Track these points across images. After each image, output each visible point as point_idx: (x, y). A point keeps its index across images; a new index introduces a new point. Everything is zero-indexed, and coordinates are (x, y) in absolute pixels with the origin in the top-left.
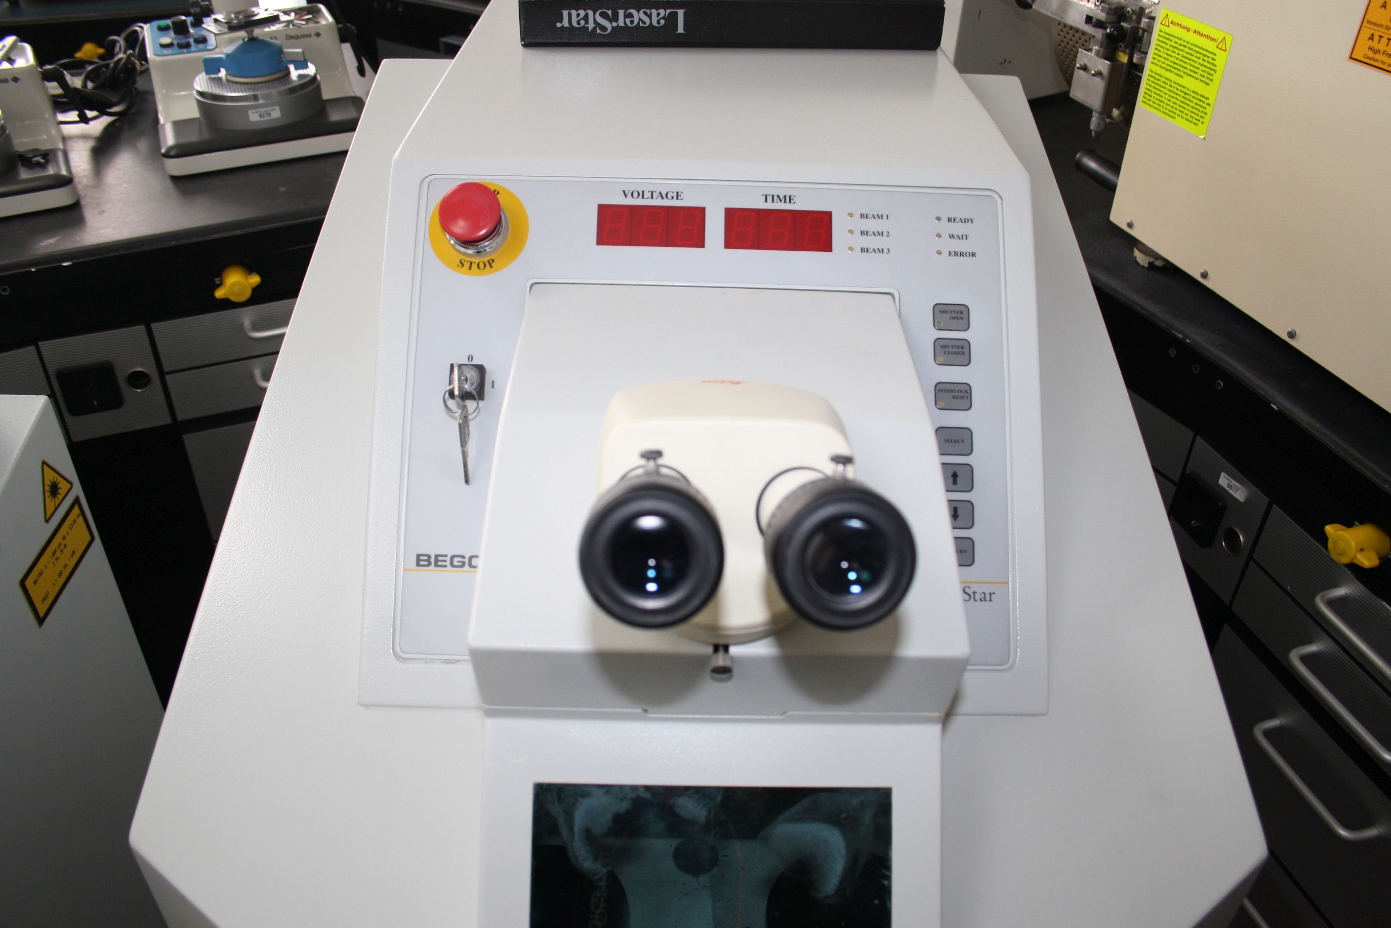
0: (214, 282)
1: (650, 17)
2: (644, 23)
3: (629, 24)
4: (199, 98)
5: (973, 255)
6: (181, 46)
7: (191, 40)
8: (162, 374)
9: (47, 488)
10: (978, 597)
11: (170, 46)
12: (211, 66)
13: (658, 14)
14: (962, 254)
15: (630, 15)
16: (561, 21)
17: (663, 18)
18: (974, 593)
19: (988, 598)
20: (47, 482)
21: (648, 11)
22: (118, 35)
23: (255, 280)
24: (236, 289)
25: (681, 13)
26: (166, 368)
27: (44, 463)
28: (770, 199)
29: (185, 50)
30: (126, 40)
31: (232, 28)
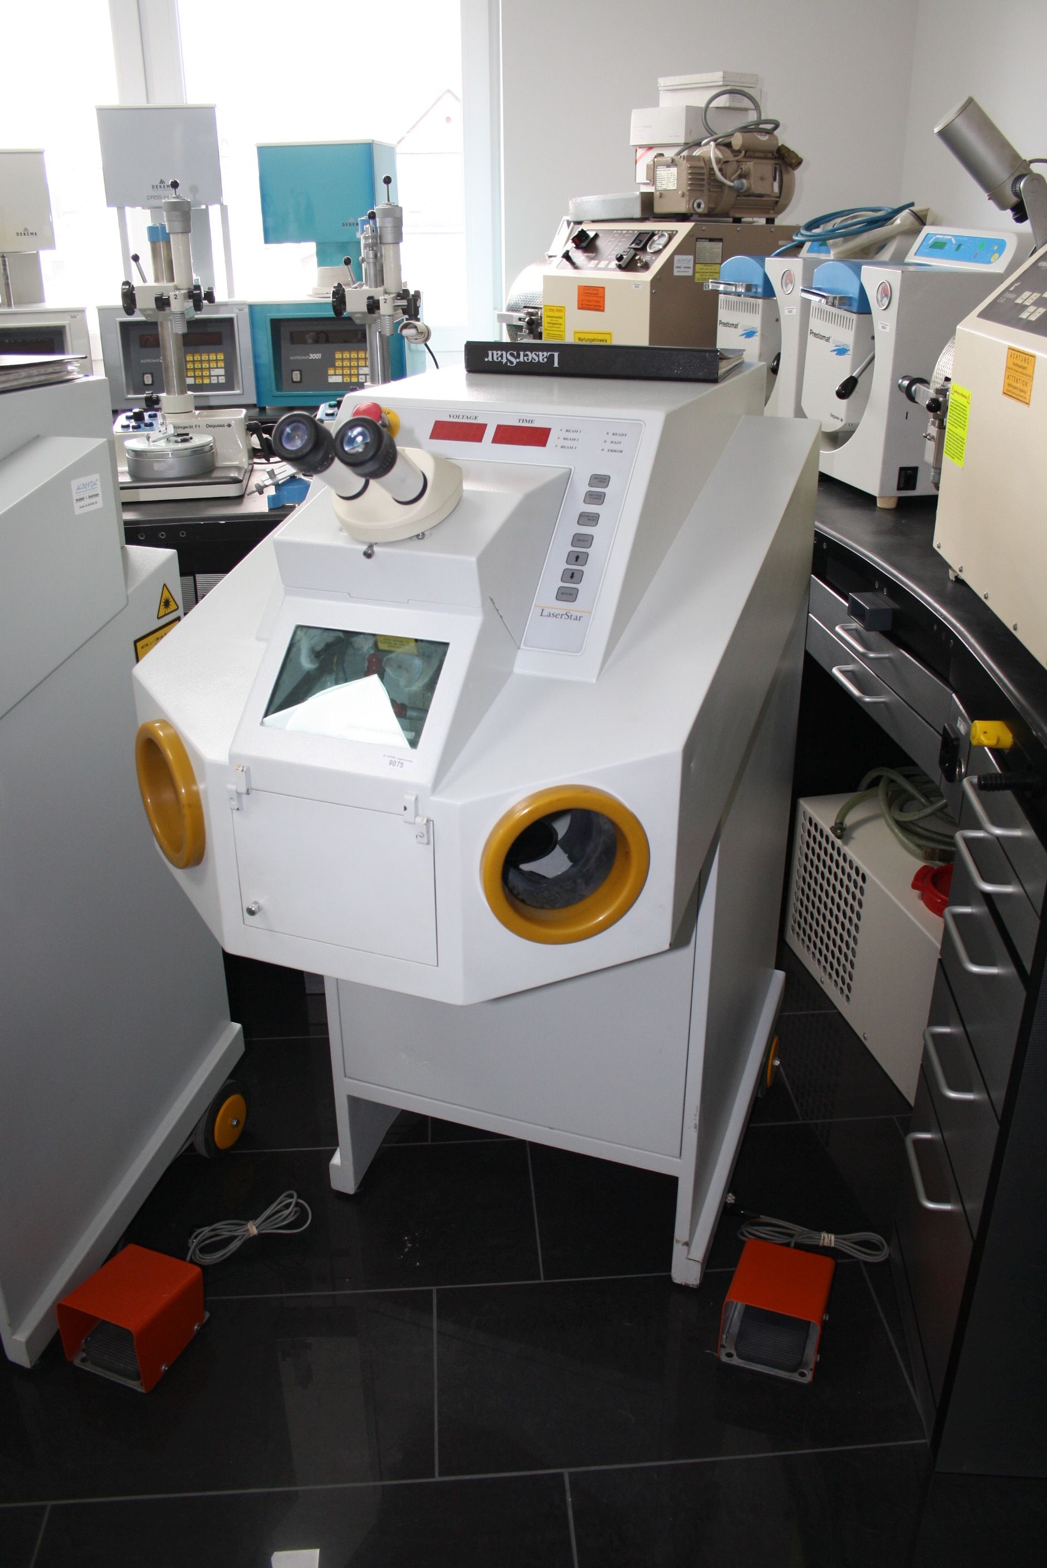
1: (538, 356)
2: (535, 360)
3: (526, 361)
5: (621, 452)
9: (163, 600)
10: (573, 618)
13: (543, 355)
14: (615, 451)
15: (527, 355)
16: (488, 357)
17: (546, 357)
18: (571, 616)
19: (578, 619)
20: (164, 597)
21: (537, 353)
25: (556, 355)
27: (165, 585)
28: (521, 421)
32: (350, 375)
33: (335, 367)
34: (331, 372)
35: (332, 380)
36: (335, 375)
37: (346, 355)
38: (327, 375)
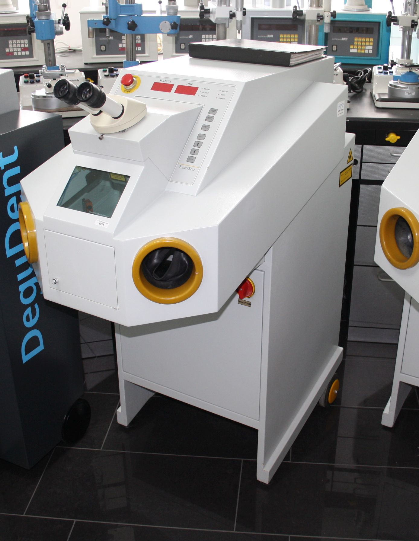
0: (385, 136)
4: (390, 86)
6: (385, 73)
7: (388, 72)
8: (362, 162)
9: (349, 156)
11: (382, 72)
12: (395, 78)
22: (361, 70)
23: (399, 137)
24: (393, 138)
26: (363, 161)
29: (386, 74)
30: (364, 71)
31: (406, 66)
32: (361, 49)
33: (354, 45)
34: (352, 47)
35: (352, 51)
36: (354, 48)
37: (360, 39)
38: (349, 49)
